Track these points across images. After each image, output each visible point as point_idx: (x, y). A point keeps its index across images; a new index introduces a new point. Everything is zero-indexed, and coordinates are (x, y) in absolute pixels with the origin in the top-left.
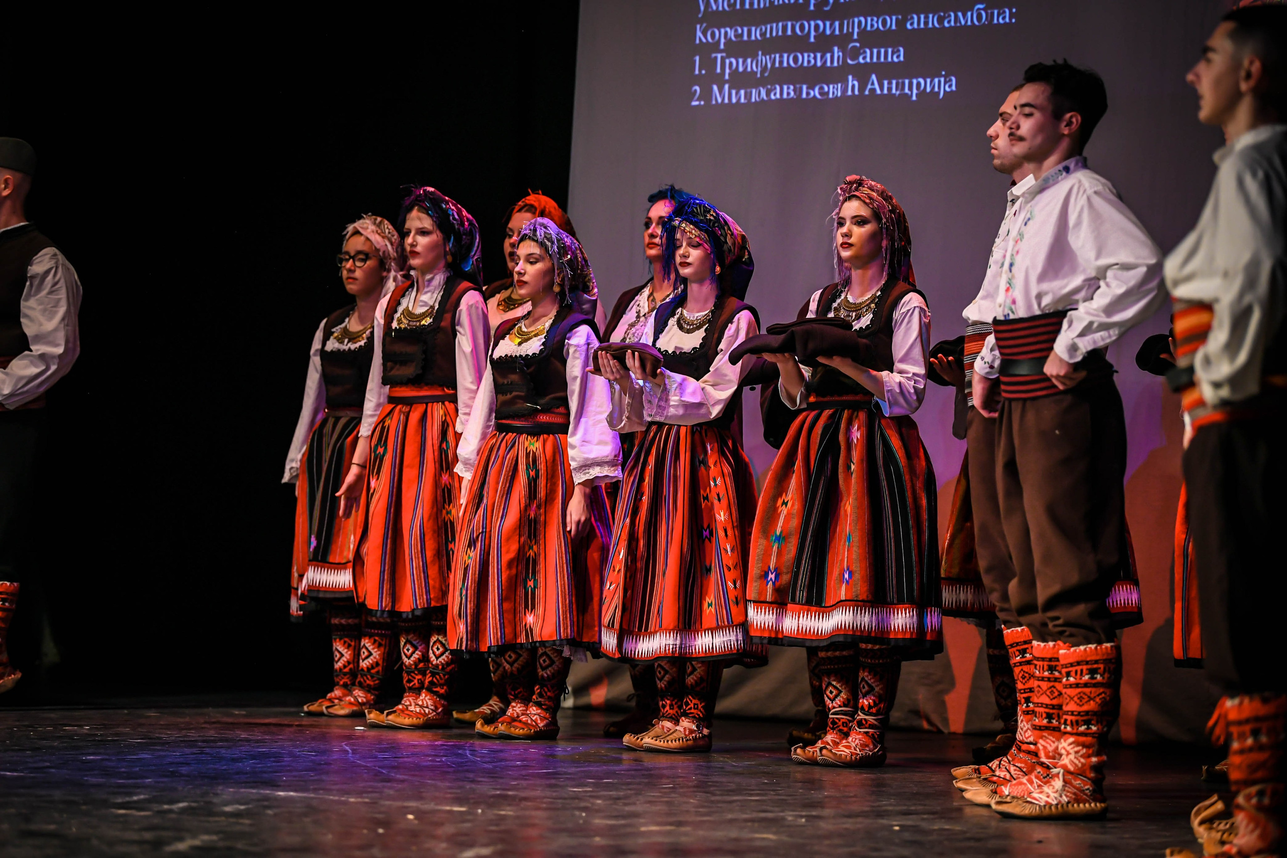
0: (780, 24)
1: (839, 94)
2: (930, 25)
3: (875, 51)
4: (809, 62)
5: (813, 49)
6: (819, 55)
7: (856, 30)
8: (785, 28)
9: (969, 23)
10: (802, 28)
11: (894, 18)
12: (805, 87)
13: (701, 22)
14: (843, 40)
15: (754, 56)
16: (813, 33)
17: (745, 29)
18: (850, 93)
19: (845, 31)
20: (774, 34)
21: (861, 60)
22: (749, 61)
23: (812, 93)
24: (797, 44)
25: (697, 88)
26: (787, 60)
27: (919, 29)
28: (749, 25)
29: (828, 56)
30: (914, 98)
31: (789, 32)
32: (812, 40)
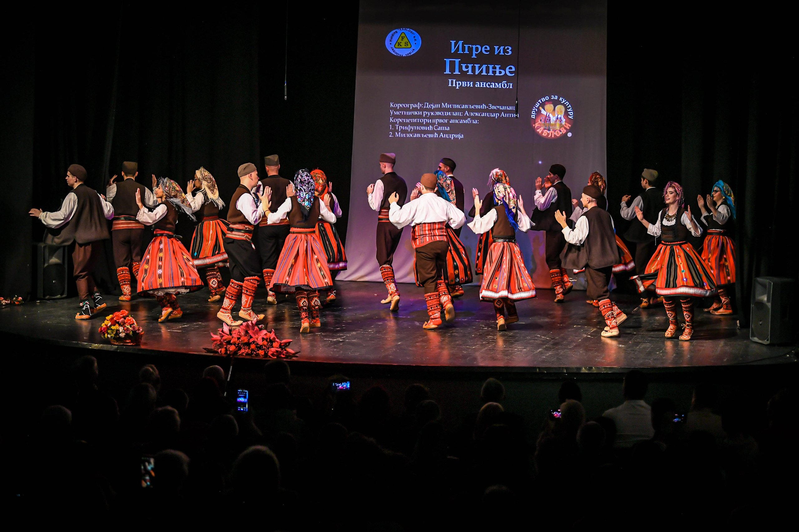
0: (416, 119)
1: (432, 137)
2: (456, 122)
3: (442, 127)
4: (424, 129)
5: (425, 126)
6: (426, 127)
7: (437, 122)
8: (417, 120)
9: (466, 123)
10: (422, 121)
11: (446, 120)
12: (423, 135)
13: (391, 117)
14: (433, 124)
15: (407, 126)
16: (424, 122)
17: (405, 120)
18: (435, 137)
19: (433, 122)
20: (414, 122)
21: (438, 129)
22: (406, 127)
23: (425, 136)
24: (421, 124)
25: (391, 133)
26: (418, 128)
27: (453, 123)
28: (406, 119)
29: (429, 127)
30: (452, 139)
31: (418, 122)
32: (424, 124)
